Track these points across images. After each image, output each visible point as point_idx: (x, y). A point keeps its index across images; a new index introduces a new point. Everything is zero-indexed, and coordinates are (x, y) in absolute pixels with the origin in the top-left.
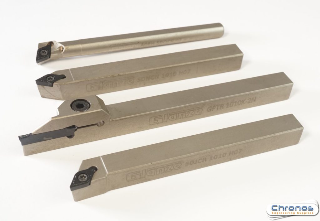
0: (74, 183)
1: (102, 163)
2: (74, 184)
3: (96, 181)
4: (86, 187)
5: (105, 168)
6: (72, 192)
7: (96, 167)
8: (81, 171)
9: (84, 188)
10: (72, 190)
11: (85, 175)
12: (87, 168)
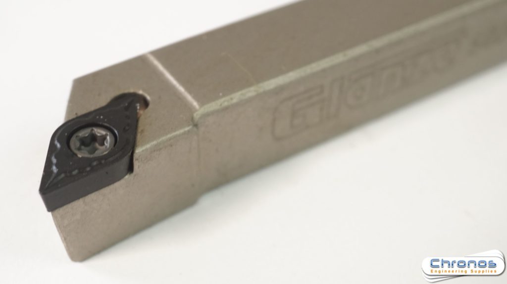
0: (55, 169)
1: (160, 75)
2: (58, 174)
3: (157, 149)
4: (117, 184)
5: (181, 89)
6: (55, 218)
7: (141, 92)
8: (77, 118)
9: (106, 190)
10: (52, 206)
11: (99, 132)
12: (103, 101)
